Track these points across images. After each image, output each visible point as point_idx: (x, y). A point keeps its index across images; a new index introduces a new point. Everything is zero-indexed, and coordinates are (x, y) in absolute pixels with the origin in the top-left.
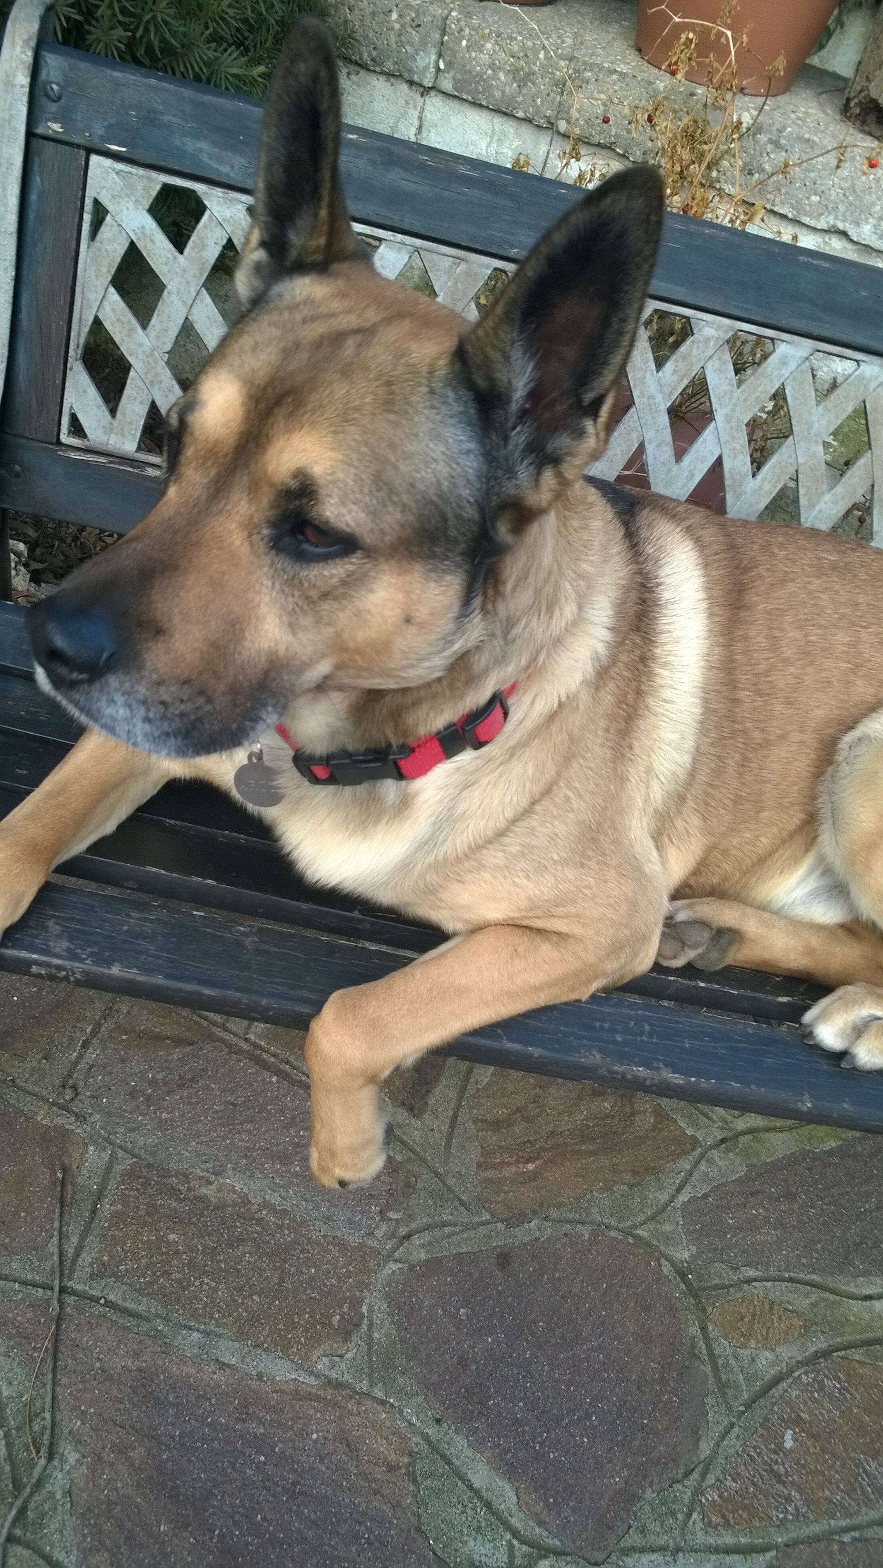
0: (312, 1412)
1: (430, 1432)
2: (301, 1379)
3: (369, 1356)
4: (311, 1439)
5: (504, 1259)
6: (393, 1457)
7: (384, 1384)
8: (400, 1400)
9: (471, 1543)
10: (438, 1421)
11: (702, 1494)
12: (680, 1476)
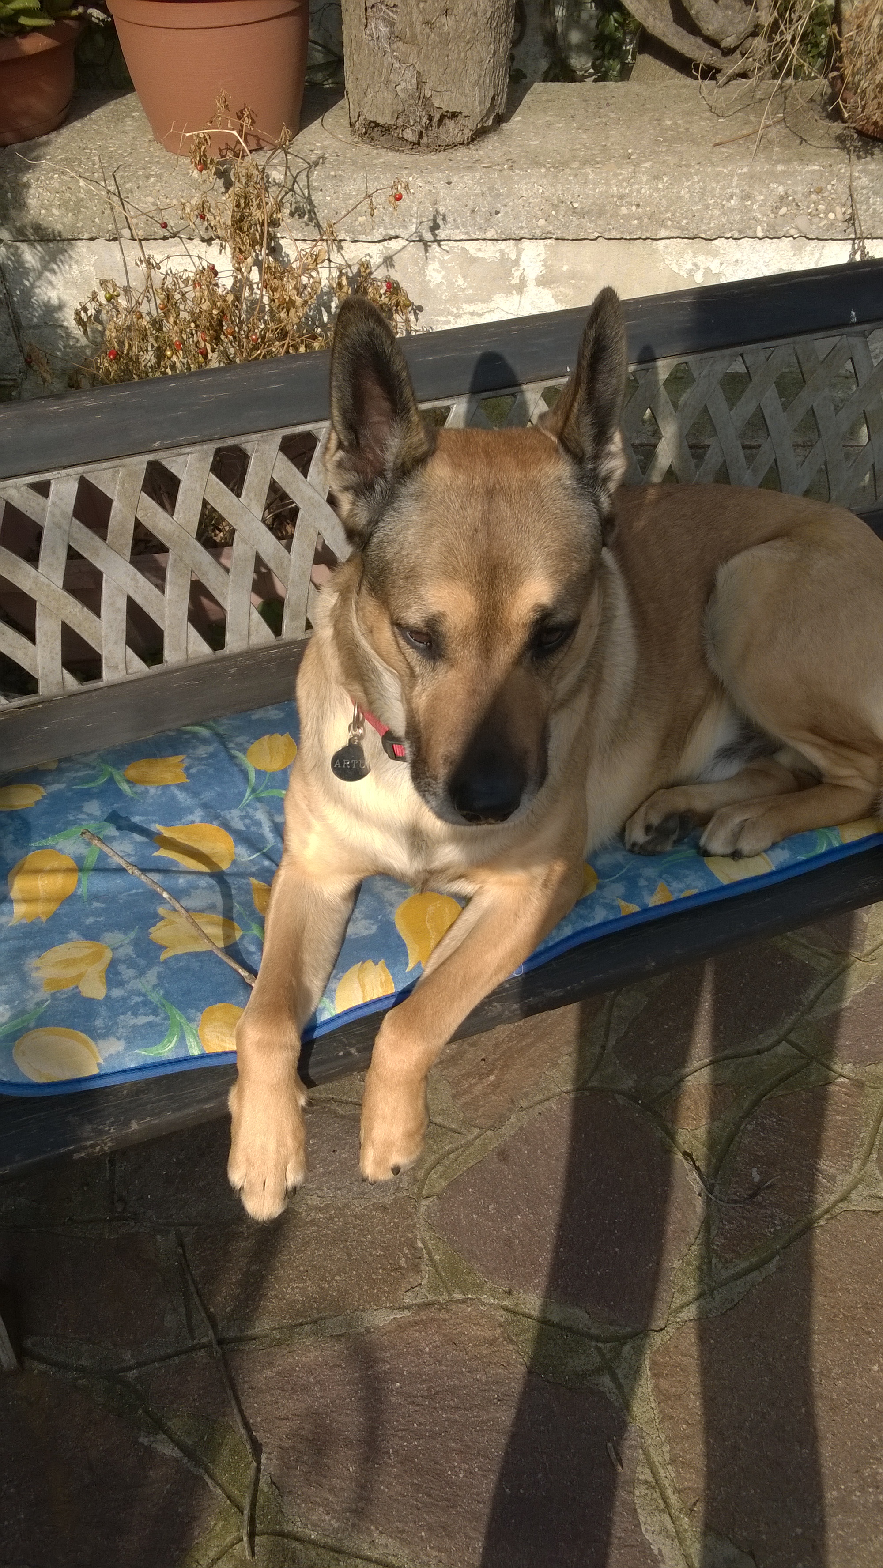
0: (417, 1334)
1: (507, 1303)
2: (398, 1316)
3: (439, 1274)
5: (503, 1155)
6: (489, 1333)
7: (459, 1288)
8: (475, 1293)
9: (571, 1362)
10: (509, 1293)
12: (693, 1240)
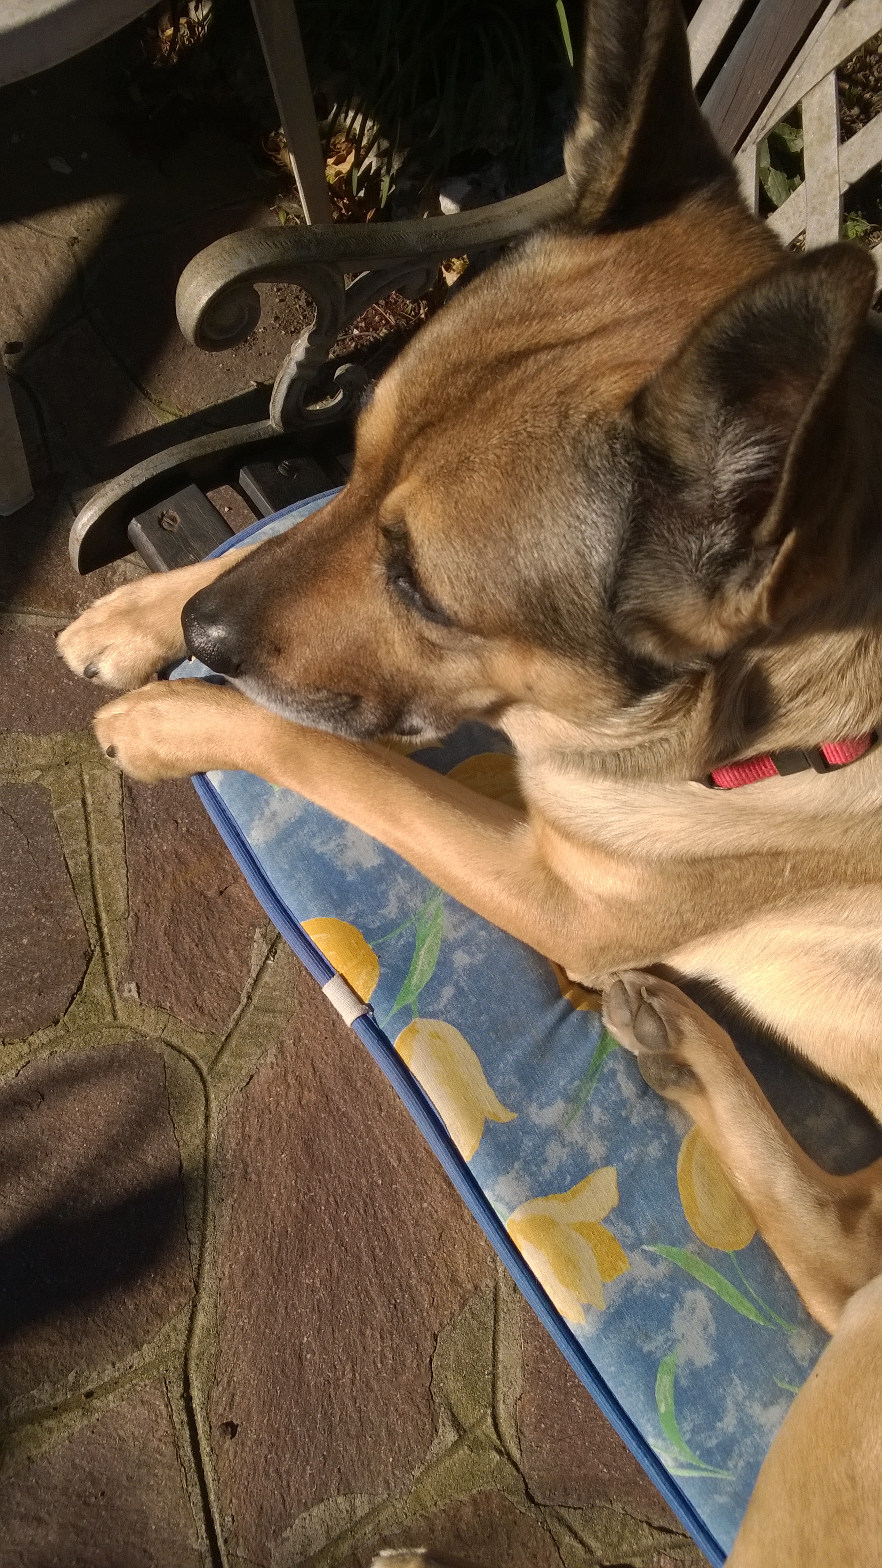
4: (422, 1206)
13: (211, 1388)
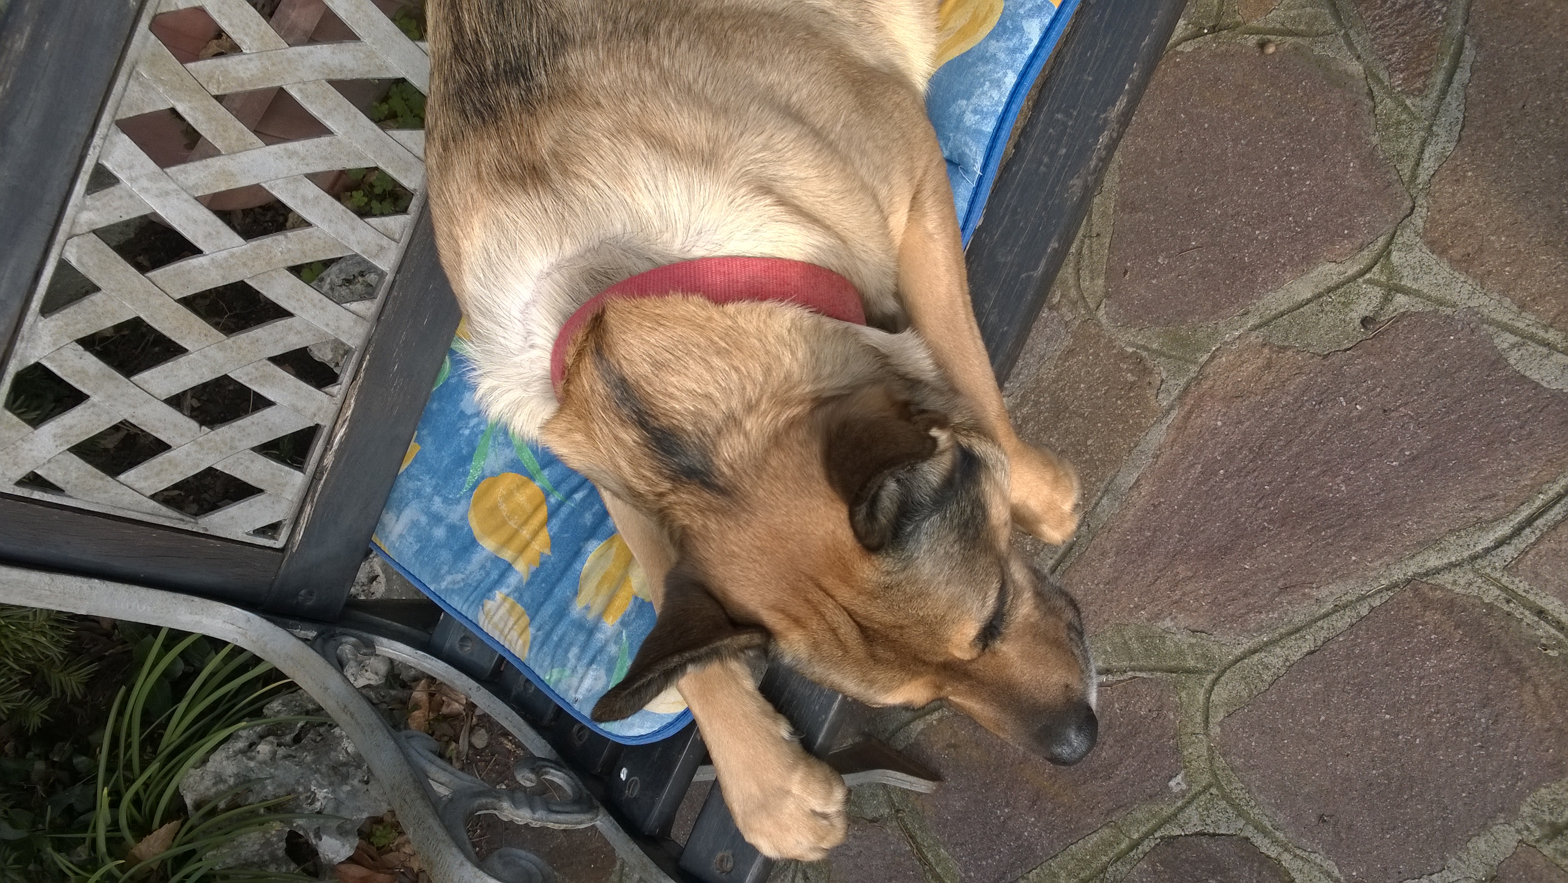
0: (1199, 421)
1: (1251, 323)
2: (1169, 422)
3: (1170, 357)
4: (1221, 427)
5: (1127, 206)
6: (1260, 362)
7: (1198, 350)
8: (1216, 340)
9: (1354, 315)
10: (1246, 313)
11: (1394, 88)
12: (1371, 104)
13: (1486, 522)
